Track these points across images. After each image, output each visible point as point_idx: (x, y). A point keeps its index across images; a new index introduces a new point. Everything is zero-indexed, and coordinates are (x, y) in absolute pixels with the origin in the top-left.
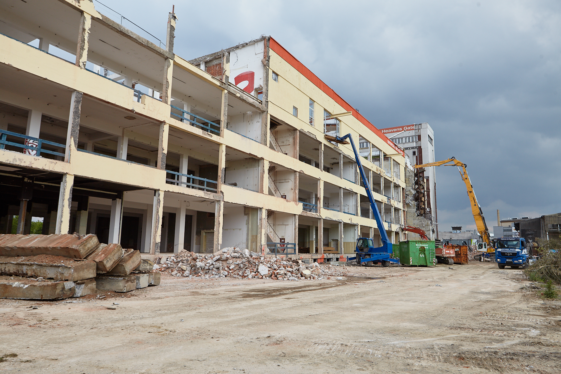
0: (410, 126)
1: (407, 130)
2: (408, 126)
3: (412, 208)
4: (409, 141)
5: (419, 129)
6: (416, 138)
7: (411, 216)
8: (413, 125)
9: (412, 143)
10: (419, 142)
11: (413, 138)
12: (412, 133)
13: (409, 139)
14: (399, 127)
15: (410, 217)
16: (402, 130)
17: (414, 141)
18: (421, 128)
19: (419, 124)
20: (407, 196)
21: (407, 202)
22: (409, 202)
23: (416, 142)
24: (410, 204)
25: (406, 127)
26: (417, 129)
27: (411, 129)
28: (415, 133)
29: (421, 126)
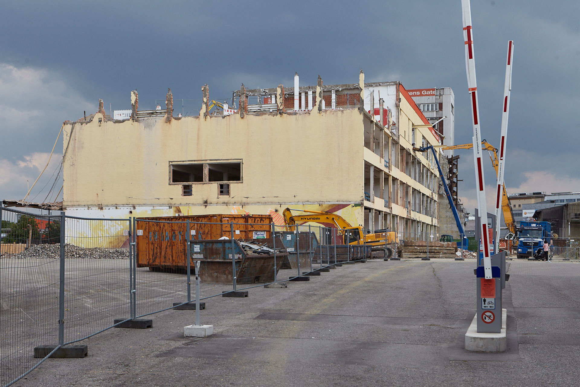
0: (429, 90)
1: (426, 95)
2: (427, 90)
3: (445, 199)
4: (428, 109)
5: (440, 95)
6: (436, 105)
7: (444, 208)
8: (433, 90)
9: (431, 113)
10: (441, 112)
11: (432, 106)
12: (432, 99)
13: (428, 106)
14: (416, 91)
15: (442, 208)
16: (419, 94)
17: (434, 110)
18: (444, 95)
19: (441, 89)
20: (440, 187)
21: (441, 193)
22: (443, 193)
23: (436, 112)
24: (443, 195)
25: (425, 91)
26: (438, 95)
27: (431, 93)
28: (436, 99)
29: (443, 91)
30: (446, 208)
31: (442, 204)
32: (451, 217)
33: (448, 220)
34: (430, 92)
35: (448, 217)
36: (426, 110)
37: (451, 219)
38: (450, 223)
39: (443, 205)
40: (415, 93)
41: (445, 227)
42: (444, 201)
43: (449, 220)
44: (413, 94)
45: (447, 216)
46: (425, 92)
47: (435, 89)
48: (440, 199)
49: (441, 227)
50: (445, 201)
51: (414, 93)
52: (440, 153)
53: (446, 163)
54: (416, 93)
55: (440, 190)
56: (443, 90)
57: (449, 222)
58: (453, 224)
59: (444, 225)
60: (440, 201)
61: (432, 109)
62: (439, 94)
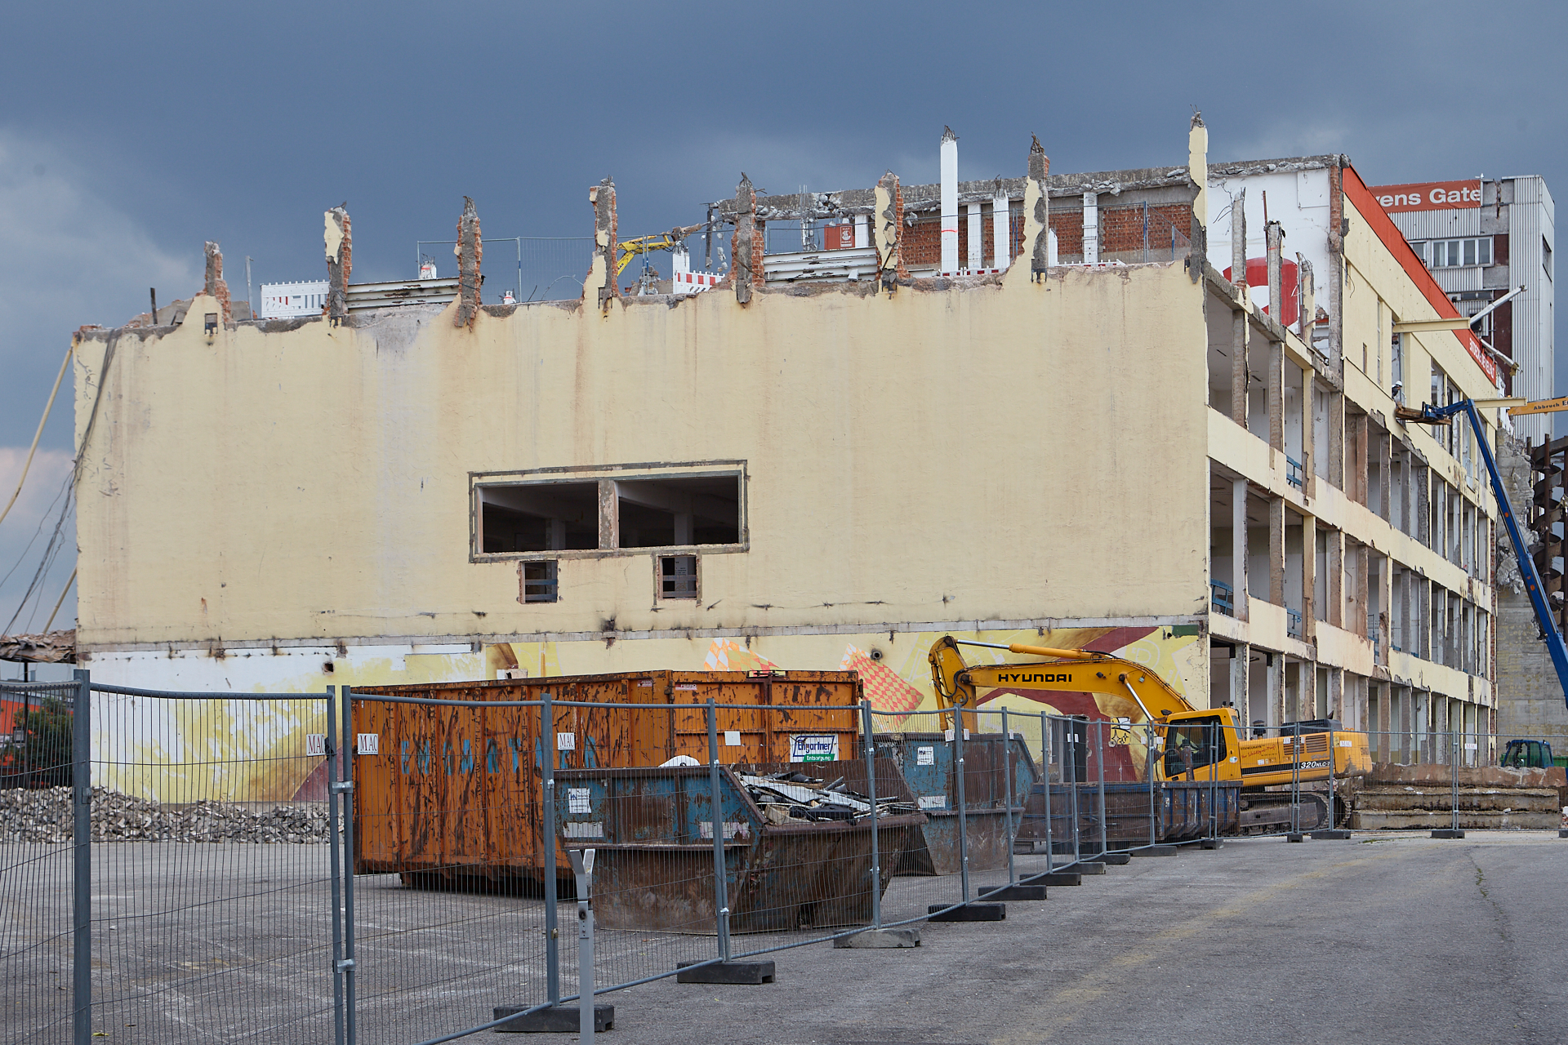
0: (1458, 186)
1: (1446, 206)
2: (1449, 187)
3: (1521, 604)
4: (1453, 261)
5: (1500, 205)
6: (1484, 245)
7: (1517, 636)
8: (1474, 185)
9: (1464, 274)
10: (1501, 268)
11: (1469, 246)
12: (1469, 222)
13: (1453, 247)
14: (1408, 189)
15: (1509, 639)
16: (1419, 201)
17: (1477, 261)
18: (1513, 203)
19: (1503, 181)
20: (1501, 556)
21: (1504, 579)
22: (1512, 581)
23: (1484, 268)
24: (1512, 588)
25: (1443, 191)
26: (1491, 205)
27: (1465, 199)
28: (1484, 221)
29: (1511, 188)
30: (1524, 638)
31: (1509, 623)
32: (1542, 670)
33: (1534, 684)
34: (1462, 195)
35: (1533, 670)
36: (1446, 264)
37: (1543, 680)
38: (1541, 695)
39: (1512, 628)
40: (1401, 200)
41: (1519, 710)
42: (1515, 610)
43: (1536, 684)
44: (1397, 204)
45: (1527, 669)
46: (1440, 193)
47: (1479, 181)
48: (1503, 604)
49: (1506, 710)
50: (1520, 610)
51: (1397, 197)
52: (1500, 425)
53: (1523, 467)
54: (1408, 200)
55: (1500, 568)
56: (1509, 184)
57: (1537, 693)
58: (1550, 697)
59: (1516, 703)
60: (1502, 610)
61: (1469, 260)
62: (1495, 201)
